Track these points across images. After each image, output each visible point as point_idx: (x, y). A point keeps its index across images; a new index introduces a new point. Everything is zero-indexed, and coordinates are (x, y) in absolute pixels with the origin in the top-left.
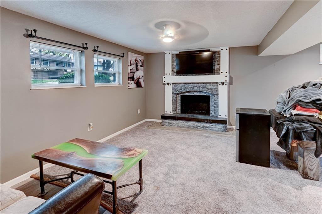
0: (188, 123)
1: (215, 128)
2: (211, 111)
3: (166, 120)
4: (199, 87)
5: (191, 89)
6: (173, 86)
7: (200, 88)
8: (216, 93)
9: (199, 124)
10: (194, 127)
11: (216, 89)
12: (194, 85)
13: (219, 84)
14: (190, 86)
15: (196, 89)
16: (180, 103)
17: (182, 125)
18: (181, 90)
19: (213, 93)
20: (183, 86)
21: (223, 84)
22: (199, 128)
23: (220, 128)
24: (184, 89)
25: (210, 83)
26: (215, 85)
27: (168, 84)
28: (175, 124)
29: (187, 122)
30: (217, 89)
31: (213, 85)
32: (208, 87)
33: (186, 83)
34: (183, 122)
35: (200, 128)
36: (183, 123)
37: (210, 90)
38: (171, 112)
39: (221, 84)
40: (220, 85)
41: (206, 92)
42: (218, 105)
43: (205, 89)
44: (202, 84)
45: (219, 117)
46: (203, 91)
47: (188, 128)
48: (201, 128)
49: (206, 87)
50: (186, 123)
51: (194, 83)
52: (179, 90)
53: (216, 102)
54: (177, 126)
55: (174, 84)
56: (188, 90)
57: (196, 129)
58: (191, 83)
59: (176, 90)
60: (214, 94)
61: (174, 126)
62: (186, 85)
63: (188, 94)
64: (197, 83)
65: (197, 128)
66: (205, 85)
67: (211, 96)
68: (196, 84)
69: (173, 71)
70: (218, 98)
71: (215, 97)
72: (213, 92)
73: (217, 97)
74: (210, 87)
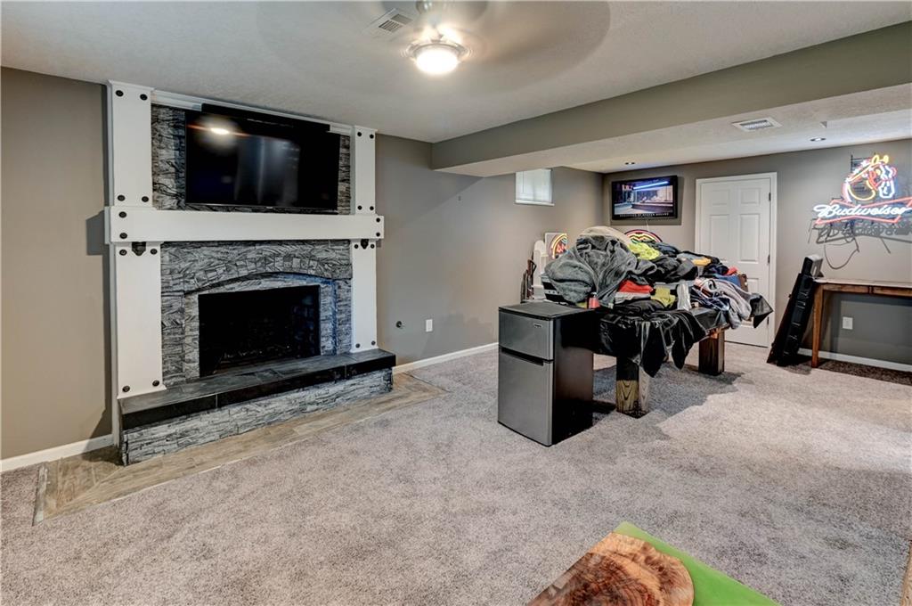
0: (269, 404)
1: (362, 391)
2: (323, 339)
3: (152, 430)
4: (289, 257)
5: (259, 264)
6: (167, 258)
7: (295, 260)
8: (346, 276)
9: (310, 394)
10: (294, 412)
11: (343, 262)
12: (268, 250)
13: (353, 244)
14: (252, 253)
15: (279, 265)
16: (197, 333)
17: (240, 423)
18: (210, 275)
19: (335, 276)
20: (219, 255)
21: (364, 243)
22: (309, 408)
23: (376, 384)
24: (228, 270)
25: (325, 242)
26: (342, 247)
27: (138, 247)
28: (203, 428)
29: (263, 401)
30: (345, 262)
31: (333, 249)
32: (319, 256)
33: (231, 243)
34: (248, 406)
35: (315, 407)
36: (247, 410)
37: (326, 266)
38: (156, 384)
39: (359, 244)
40: (356, 247)
41: (313, 273)
42: (350, 312)
43: (312, 263)
44: (298, 247)
45: (354, 350)
46: (305, 272)
47: (269, 423)
48: (320, 406)
49: (312, 258)
50: (259, 409)
51: (269, 242)
52: (200, 274)
53: (345, 303)
54: (217, 436)
55: (173, 250)
56: (244, 272)
57: (302, 415)
58: (254, 243)
59: (185, 275)
60: (341, 277)
61: (201, 441)
62: (234, 253)
63: (237, 290)
64: (280, 243)
65: (302, 411)
66: (308, 248)
67: (322, 286)
68: (274, 247)
69: (156, 187)
70: (349, 291)
71: (339, 287)
72: (338, 271)
73: (347, 287)
74: (324, 255)
